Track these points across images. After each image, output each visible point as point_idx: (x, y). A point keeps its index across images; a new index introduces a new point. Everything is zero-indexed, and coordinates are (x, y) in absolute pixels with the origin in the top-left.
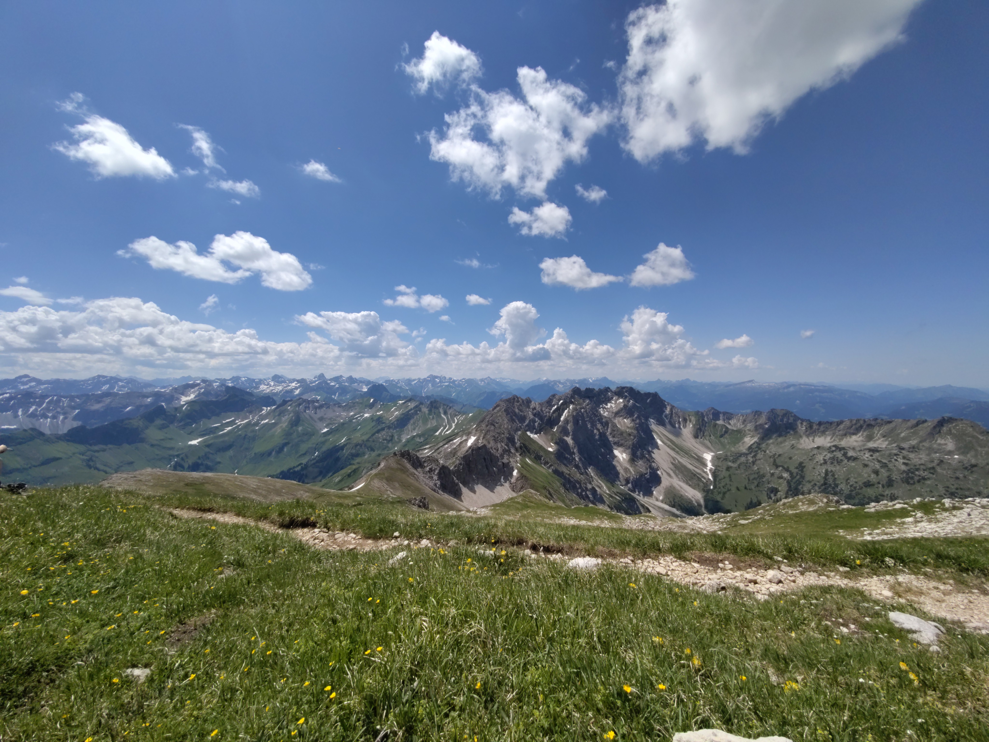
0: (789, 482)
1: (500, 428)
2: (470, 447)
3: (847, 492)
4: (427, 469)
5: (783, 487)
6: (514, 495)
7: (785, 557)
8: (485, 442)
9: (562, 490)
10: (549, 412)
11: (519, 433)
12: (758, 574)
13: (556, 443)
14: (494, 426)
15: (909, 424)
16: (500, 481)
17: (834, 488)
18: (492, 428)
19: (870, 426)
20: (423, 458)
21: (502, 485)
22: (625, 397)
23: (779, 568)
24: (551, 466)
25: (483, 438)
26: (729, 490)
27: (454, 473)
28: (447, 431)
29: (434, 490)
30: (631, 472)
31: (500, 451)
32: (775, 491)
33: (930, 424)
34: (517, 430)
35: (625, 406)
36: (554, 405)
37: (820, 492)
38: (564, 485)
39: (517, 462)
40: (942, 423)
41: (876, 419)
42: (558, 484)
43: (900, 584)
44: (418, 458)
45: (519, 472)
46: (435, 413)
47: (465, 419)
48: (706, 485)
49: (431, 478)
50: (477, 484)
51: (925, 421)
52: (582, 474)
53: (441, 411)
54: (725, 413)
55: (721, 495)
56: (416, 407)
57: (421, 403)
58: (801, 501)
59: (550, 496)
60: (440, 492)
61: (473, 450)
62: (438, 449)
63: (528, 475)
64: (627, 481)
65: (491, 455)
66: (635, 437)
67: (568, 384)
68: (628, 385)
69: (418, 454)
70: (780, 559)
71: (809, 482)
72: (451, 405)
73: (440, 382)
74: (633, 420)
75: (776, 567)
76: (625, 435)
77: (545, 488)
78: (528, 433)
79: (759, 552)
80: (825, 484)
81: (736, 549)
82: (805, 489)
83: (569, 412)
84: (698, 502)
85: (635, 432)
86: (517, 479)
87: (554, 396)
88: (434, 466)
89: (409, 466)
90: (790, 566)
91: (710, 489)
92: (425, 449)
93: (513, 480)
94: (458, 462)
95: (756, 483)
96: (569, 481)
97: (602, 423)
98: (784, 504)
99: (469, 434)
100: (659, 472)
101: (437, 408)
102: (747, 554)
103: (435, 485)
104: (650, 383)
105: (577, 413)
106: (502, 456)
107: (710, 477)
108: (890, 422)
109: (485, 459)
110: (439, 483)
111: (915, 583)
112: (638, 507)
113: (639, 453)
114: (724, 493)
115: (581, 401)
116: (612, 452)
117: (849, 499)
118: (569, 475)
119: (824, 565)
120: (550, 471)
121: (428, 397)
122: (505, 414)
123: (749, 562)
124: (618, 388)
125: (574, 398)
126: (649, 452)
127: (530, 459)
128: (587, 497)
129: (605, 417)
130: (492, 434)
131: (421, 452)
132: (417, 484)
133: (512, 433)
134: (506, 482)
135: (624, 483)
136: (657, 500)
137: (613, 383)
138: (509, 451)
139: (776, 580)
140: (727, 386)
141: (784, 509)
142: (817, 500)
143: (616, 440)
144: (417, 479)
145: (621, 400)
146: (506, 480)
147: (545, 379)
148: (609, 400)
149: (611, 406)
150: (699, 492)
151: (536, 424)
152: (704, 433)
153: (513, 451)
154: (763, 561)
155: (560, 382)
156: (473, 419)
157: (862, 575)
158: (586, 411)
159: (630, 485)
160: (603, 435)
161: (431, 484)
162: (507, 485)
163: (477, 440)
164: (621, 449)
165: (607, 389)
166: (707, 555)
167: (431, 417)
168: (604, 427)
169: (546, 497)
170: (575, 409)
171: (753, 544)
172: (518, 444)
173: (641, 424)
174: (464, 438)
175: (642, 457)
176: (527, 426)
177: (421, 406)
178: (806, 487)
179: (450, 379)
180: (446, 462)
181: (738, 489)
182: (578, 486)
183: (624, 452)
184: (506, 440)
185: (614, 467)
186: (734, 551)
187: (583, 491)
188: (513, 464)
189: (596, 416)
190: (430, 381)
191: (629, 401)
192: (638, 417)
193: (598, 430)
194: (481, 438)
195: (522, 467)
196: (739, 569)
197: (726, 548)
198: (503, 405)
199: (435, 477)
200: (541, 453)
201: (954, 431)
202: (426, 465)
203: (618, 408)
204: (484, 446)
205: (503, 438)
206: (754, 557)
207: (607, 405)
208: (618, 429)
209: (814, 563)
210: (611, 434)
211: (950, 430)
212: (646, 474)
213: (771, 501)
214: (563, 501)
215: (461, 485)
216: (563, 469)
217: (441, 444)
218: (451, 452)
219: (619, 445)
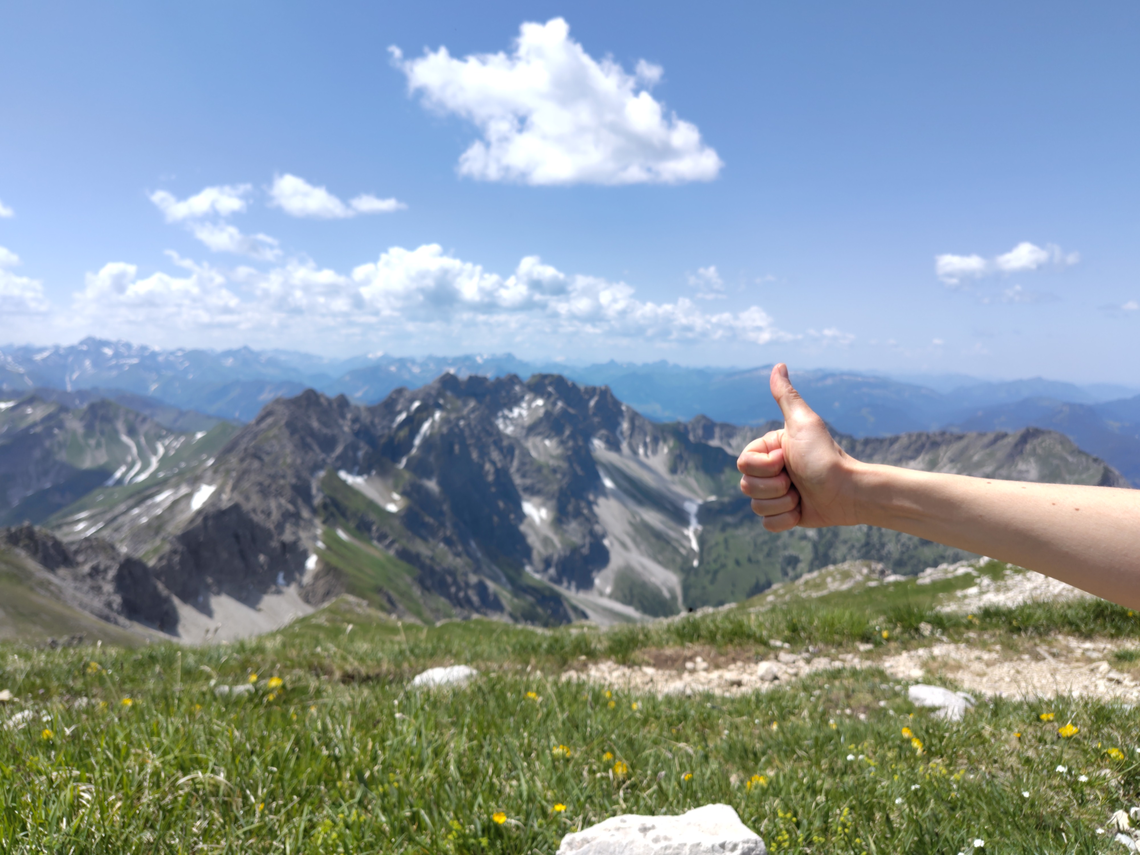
0: (815, 546)
1: (274, 463)
2: (199, 512)
3: (896, 555)
4: (86, 569)
5: (806, 554)
6: (309, 610)
7: (786, 640)
8: (237, 498)
9: (417, 592)
10: (390, 428)
11: (322, 474)
12: (745, 671)
13: (404, 494)
14: (260, 458)
15: (986, 440)
16: (275, 582)
17: (878, 551)
18: (256, 464)
19: (935, 445)
20: (72, 543)
21: (279, 592)
22: (547, 396)
23: (776, 658)
24: (392, 542)
25: (234, 488)
26: (723, 566)
27: (158, 573)
28: (138, 474)
29: (107, 619)
30: (554, 546)
31: (276, 515)
32: (793, 561)
33: (1010, 440)
34: (316, 467)
35: (548, 414)
36: (400, 412)
37: (859, 558)
38: (421, 582)
39: (315, 538)
40: (1025, 438)
41: (943, 434)
42: (408, 579)
43: (934, 658)
44: (57, 544)
45: (321, 560)
46: (102, 433)
47: (184, 446)
48: (687, 559)
49: (97, 590)
50: (218, 593)
51: (1005, 435)
52: (457, 555)
53: (120, 426)
54: (724, 426)
55: (709, 577)
56: (49, 418)
57: (64, 409)
58: (831, 574)
59: (391, 606)
60: (122, 620)
61: (206, 519)
62: (114, 519)
63: (340, 564)
64: (547, 563)
65: (253, 527)
66: (564, 475)
67: (432, 366)
68: (555, 372)
69: (59, 535)
70: (778, 643)
71: (845, 542)
72: (147, 412)
73: (117, 355)
74: (562, 443)
75: (772, 656)
76: (545, 471)
77: (379, 590)
78: (343, 475)
79: (749, 636)
80: (867, 544)
81: (715, 635)
82: (839, 555)
83: (432, 426)
84: (671, 591)
85: (564, 465)
86: (317, 577)
87: (400, 392)
88: (102, 561)
89: (32, 565)
90: (792, 652)
91: (692, 568)
92: (79, 521)
93: (307, 579)
94: (167, 548)
95: (766, 549)
96: (432, 572)
97: (501, 449)
98: (806, 583)
99: (195, 482)
100: (606, 542)
101: (108, 419)
102: (731, 641)
103: (109, 605)
104: (597, 368)
105: (451, 430)
106: (280, 527)
107: (694, 545)
108: (960, 438)
109: (237, 537)
110: (117, 600)
111: (953, 655)
112: (565, 612)
113: (570, 508)
114: (716, 572)
115: (459, 403)
116: (519, 507)
117: (898, 566)
118: (432, 559)
119: (840, 644)
120: (392, 553)
121: (81, 394)
122: (286, 433)
123: (732, 655)
124: (534, 376)
125: (444, 397)
126: (590, 504)
127: (346, 530)
128: (468, 601)
129: (508, 437)
130: (254, 478)
131: (66, 529)
132: (57, 607)
133: (305, 474)
134: (288, 584)
135: (541, 566)
136: (601, 594)
137: (525, 365)
138: (296, 516)
139: (770, 677)
140: (731, 374)
141: (805, 591)
142: (854, 571)
143: (528, 482)
144: (57, 595)
145: (540, 402)
146: (289, 579)
147: (380, 354)
148: (515, 401)
149: (520, 415)
150: (675, 571)
151: (360, 454)
152: (686, 463)
153: (306, 514)
154: (755, 649)
155: (413, 362)
156: (205, 446)
157: (888, 653)
158: (468, 425)
159: (552, 571)
160: (502, 474)
161: (98, 603)
162: (292, 590)
163: (216, 495)
164: (537, 500)
165: (514, 379)
166: (669, 651)
167: (92, 442)
168: (505, 457)
169: (382, 608)
170: (445, 421)
171: (741, 625)
172: (318, 500)
173: (576, 451)
174: (184, 490)
175: (578, 514)
176: (339, 458)
177: (63, 416)
178: (841, 550)
179: (144, 348)
180: (136, 550)
181: (738, 563)
182: (449, 579)
183: (544, 505)
184: (288, 492)
185: (522, 538)
186: (712, 639)
187: (459, 589)
188: (305, 543)
189: (489, 434)
190: (86, 353)
191: (554, 404)
192: (572, 436)
193: (493, 463)
194: (228, 489)
195: (329, 548)
196: (717, 667)
197: (699, 636)
198: (283, 414)
199: (108, 588)
200: (372, 517)
201: (1039, 451)
202: (80, 558)
203: (535, 418)
204: (236, 508)
205: (283, 487)
206: (740, 645)
207: (511, 410)
208: (533, 461)
209: (827, 643)
210: (518, 470)
211: (1034, 449)
212: (583, 546)
213: (787, 579)
214: (419, 614)
215: (176, 601)
216: (421, 548)
217: (122, 507)
218: (148, 525)
219: (532, 491)
